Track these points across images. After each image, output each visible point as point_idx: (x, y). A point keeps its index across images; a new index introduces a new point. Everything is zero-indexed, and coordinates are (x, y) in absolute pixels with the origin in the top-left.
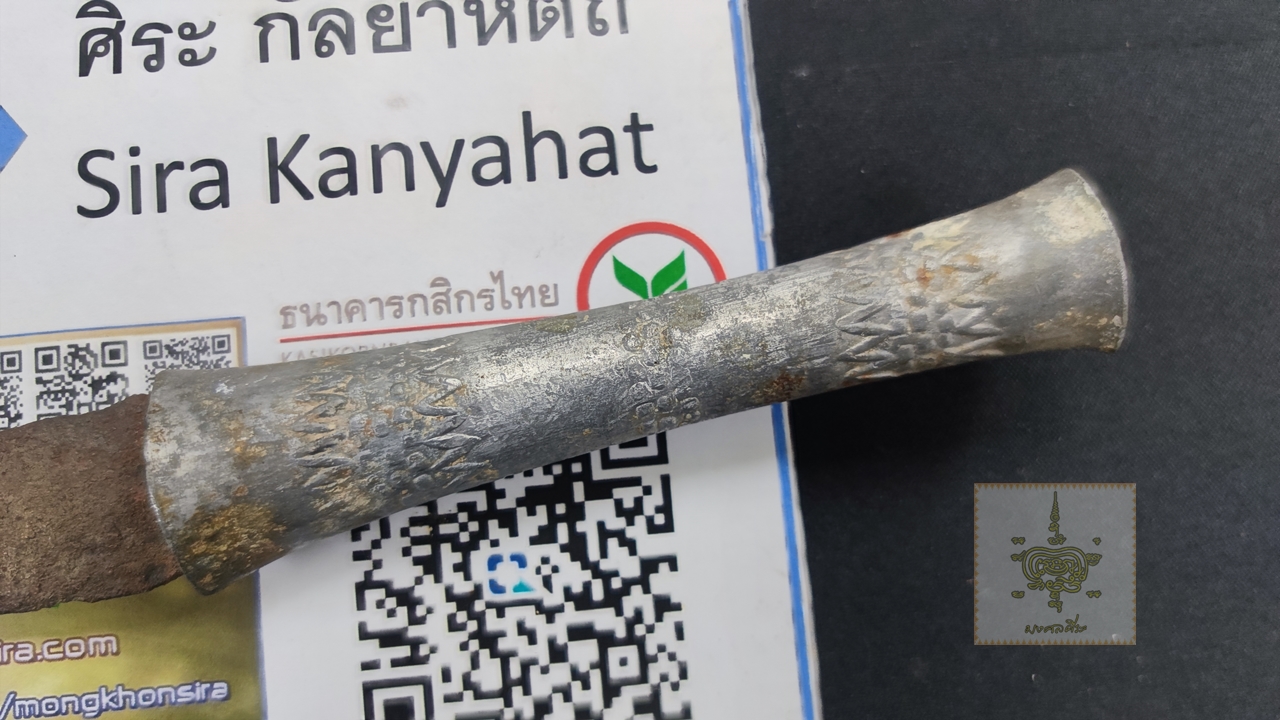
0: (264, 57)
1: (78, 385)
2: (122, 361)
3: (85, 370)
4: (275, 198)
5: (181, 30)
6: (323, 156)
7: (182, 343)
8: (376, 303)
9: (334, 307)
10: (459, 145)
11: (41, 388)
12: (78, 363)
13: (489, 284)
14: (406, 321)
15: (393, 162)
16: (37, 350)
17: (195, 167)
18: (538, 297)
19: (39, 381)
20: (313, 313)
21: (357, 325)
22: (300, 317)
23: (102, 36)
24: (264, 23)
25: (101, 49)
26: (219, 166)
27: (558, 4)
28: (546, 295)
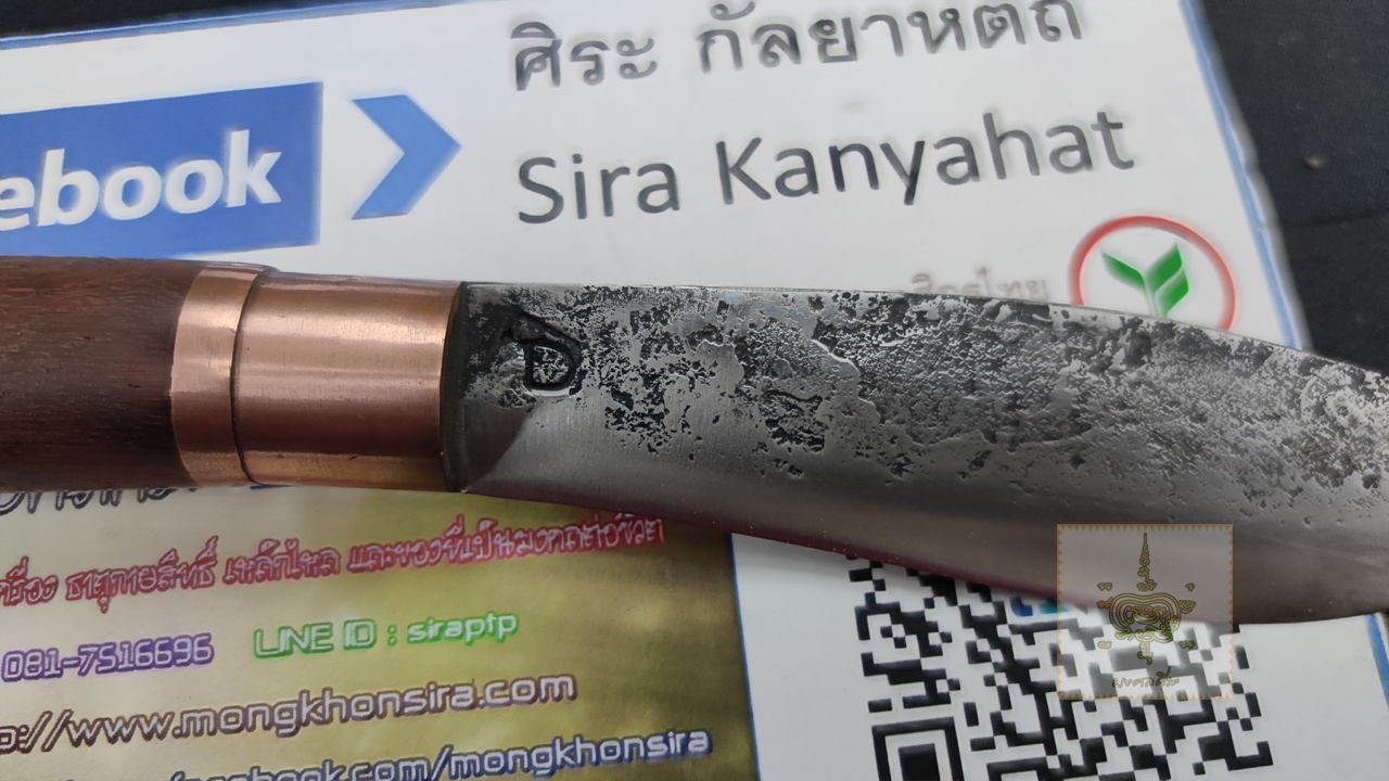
0: (707, 67)
4: (729, 199)
5: (619, 47)
6: (781, 156)
10: (920, 146)
13: (972, 279)
15: (853, 164)
17: (642, 172)
18: (1026, 292)
23: (538, 54)
24: (705, 38)
25: (537, 65)
26: (668, 170)
27: (1005, 14)
28: (1035, 289)
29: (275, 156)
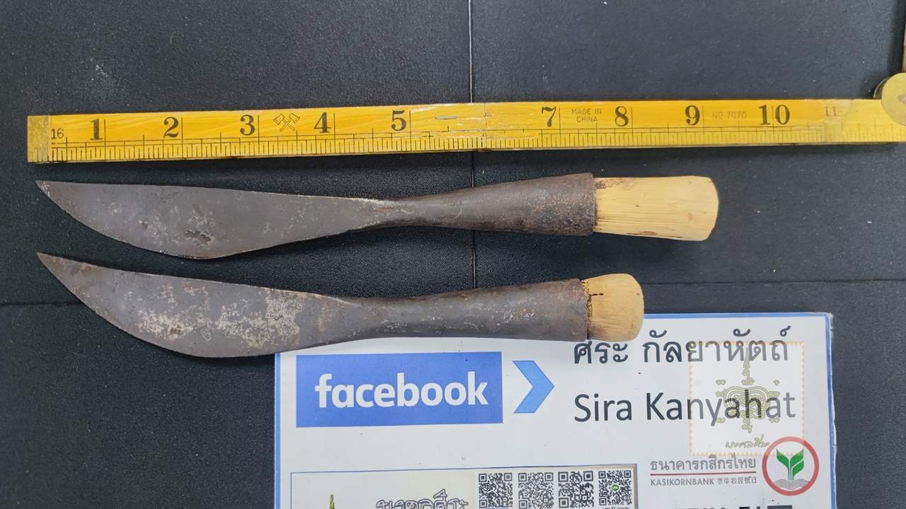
0: (646, 360)
1: (575, 487)
2: (591, 479)
3: (578, 482)
4: (649, 417)
5: (614, 346)
6: (669, 402)
7: (613, 473)
8: (688, 463)
9: (672, 464)
11: (560, 488)
12: (575, 479)
14: (699, 471)
16: (559, 473)
17: (619, 403)
18: (748, 464)
19: (560, 485)
20: (664, 465)
21: (681, 471)
23: (583, 347)
24: (647, 346)
25: (583, 352)
26: (628, 403)
27: (761, 346)
28: (751, 463)
29: (486, 384)
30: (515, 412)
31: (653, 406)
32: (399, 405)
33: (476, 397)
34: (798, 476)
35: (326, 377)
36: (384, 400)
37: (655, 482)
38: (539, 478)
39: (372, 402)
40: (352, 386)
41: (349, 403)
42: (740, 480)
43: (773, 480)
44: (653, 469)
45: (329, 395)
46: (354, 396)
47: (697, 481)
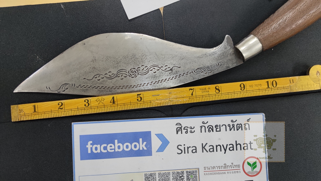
0: (201, 132)
1: (178, 177)
2: (183, 174)
4: (203, 152)
5: (190, 127)
6: (209, 146)
7: (191, 171)
8: (217, 167)
9: (211, 167)
10: (227, 145)
11: (173, 177)
12: (178, 174)
13: (231, 165)
14: (221, 169)
15: (219, 147)
16: (172, 172)
17: (192, 147)
18: (237, 166)
21: (214, 170)
22: (207, 169)
23: (179, 128)
24: (201, 127)
25: (179, 130)
26: (195, 147)
27: (240, 125)
28: (238, 166)
29: (146, 142)
30: (156, 152)
31: (204, 147)
32: (116, 151)
33: (143, 147)
34: (255, 170)
35: (90, 142)
36: (111, 149)
37: (206, 174)
38: (165, 174)
39: (106, 150)
40: (99, 145)
41: (99, 151)
42: (235, 172)
43: (246, 172)
44: (205, 169)
45: (91, 148)
46: (100, 148)
47: (220, 173)
